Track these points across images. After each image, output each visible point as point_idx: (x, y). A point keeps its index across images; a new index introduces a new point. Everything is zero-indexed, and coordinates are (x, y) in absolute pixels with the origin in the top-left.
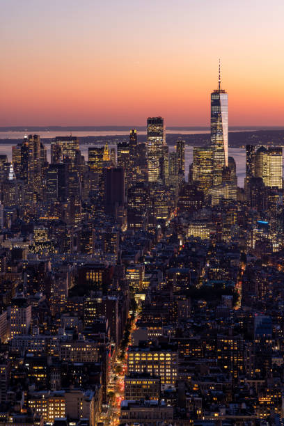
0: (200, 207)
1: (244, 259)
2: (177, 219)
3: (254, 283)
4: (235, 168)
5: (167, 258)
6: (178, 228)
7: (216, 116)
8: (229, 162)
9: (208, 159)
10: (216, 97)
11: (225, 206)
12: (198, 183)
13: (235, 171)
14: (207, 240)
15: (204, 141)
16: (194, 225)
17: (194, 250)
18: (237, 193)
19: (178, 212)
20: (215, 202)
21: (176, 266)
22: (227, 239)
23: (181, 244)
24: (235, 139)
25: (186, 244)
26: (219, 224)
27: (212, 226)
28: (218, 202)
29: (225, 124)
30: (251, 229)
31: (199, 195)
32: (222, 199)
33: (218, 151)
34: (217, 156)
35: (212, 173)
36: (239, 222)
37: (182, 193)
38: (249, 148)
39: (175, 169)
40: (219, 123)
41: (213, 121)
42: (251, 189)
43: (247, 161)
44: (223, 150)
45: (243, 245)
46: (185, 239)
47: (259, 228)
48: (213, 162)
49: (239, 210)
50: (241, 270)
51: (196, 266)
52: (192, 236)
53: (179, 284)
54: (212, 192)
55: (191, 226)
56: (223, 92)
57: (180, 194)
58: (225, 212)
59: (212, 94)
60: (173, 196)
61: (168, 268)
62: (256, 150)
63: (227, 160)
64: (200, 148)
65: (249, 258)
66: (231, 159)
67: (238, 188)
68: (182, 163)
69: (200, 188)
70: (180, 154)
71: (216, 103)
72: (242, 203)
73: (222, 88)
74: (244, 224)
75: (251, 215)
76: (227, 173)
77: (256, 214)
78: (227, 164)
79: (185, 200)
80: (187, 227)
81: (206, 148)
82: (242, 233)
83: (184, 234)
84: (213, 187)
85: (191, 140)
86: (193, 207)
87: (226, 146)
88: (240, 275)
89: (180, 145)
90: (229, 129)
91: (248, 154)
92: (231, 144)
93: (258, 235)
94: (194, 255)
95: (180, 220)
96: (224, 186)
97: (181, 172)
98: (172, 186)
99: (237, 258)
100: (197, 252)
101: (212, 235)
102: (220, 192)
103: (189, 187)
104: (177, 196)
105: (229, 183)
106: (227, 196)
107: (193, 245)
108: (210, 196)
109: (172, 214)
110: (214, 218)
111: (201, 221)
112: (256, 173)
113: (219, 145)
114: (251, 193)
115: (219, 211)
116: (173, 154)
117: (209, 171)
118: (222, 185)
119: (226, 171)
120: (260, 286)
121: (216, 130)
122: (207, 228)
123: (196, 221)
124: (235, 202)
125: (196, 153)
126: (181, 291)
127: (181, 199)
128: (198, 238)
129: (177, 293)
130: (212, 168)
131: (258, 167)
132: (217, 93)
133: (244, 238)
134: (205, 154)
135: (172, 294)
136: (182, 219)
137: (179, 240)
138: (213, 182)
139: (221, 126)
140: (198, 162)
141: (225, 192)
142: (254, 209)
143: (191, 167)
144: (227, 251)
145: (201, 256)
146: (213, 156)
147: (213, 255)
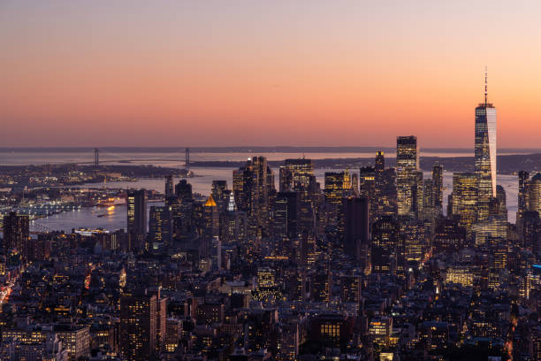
0: (461, 247)
1: (515, 311)
2: (433, 261)
3: (529, 342)
4: (505, 199)
5: (420, 309)
6: (434, 272)
7: (481, 135)
8: (497, 192)
9: (471, 189)
10: (481, 112)
11: (492, 245)
12: (458, 217)
13: (505, 204)
14: (469, 287)
15: (468, 166)
16: (454, 269)
17: (453, 299)
18: (507, 230)
19: (434, 252)
20: (479, 241)
21: (430, 319)
22: (495, 286)
23: (437, 292)
24: (505, 164)
25: (443, 292)
26: (484, 268)
27: (475, 270)
28: (483, 240)
29: (493, 145)
30: (524, 275)
31: (461, 232)
32: (489, 238)
33: (484, 178)
34: (483, 184)
35: (477, 205)
36: (509, 266)
37: (439, 229)
38: (523, 175)
39: (431, 201)
40: (485, 144)
41: (477, 142)
42: (525, 226)
43: (520, 191)
44: (489, 178)
45: (514, 294)
46: (443, 287)
47: (534, 274)
48: (477, 191)
49: (510, 251)
50: (512, 325)
51: (455, 320)
52: (451, 282)
53: (435, 341)
54: (476, 228)
55: (450, 270)
56: (491, 106)
57: (436, 230)
58: (493, 253)
59: (477, 108)
60: (428, 233)
61: (422, 322)
62: (531, 177)
63: (495, 189)
64: (462, 174)
65: (522, 311)
66: (500, 188)
67: (509, 225)
68: (439, 192)
69: (462, 223)
70: (437, 183)
71: (481, 119)
72: (514, 242)
73: (489, 102)
74: (516, 268)
75: (524, 257)
76: (495, 206)
77: (530, 256)
78: (495, 195)
79: (443, 238)
80: (445, 271)
81: (469, 175)
82: (514, 280)
83: (441, 280)
84: (476, 222)
85: (450, 164)
86: (452, 246)
87: (494, 172)
88: (510, 331)
89: (437, 171)
90: (497, 152)
91: (521, 183)
92: (500, 170)
93: (533, 283)
94: (454, 305)
95: (436, 263)
96: (491, 222)
97: (439, 203)
98: (426, 221)
99: (506, 310)
100: (457, 302)
101: (476, 282)
102: (485, 229)
103: (448, 222)
104: (433, 232)
105: (498, 218)
106: (495, 234)
107: (453, 293)
108: (474, 234)
109: (427, 255)
110: (478, 261)
111: (462, 264)
112: (531, 205)
113: (486, 171)
114: (525, 230)
115: (485, 252)
116: (428, 182)
117: (472, 202)
118: (488, 221)
119: (493, 203)
120: (535, 345)
121: (481, 152)
122: (470, 272)
123: (456, 263)
124: (504, 241)
125: (456, 180)
126: (437, 349)
127: (438, 237)
128: (459, 285)
129: (432, 352)
130: (476, 199)
131: (533, 198)
132: (482, 107)
133: (517, 286)
134: (468, 182)
135: (426, 353)
136: (439, 261)
137: (435, 287)
138: (477, 216)
139: (488, 147)
140: (458, 191)
141: (492, 229)
142: (528, 251)
143: (450, 197)
144: (495, 301)
145: (463, 308)
146: (477, 184)
147: (476, 306)
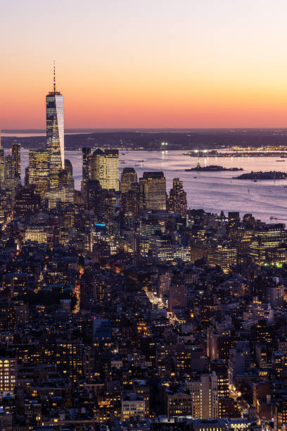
0: (37, 211)
1: (82, 262)
2: (14, 223)
3: (92, 286)
4: (72, 171)
5: (4, 263)
6: (15, 232)
7: (51, 118)
8: (65, 165)
9: (44, 162)
10: (51, 99)
11: (62, 209)
12: (34, 186)
13: (72, 174)
14: (43, 243)
15: (40, 144)
16: (31, 229)
17: (31, 254)
18: (74, 197)
19: (14, 216)
20: (52, 205)
21: (13, 271)
22: (65, 242)
23: (18, 248)
24: (72, 142)
25: (23, 249)
26: (56, 228)
27: (49, 229)
28: (55, 205)
29: (61, 127)
30: (88, 232)
31: (36, 199)
32: (59, 202)
33: (55, 154)
34: (53, 159)
35: (49, 176)
36: (76, 226)
37: (18, 197)
38: (86, 151)
39: (11, 172)
40: (54, 126)
41: (48, 123)
42: (88, 192)
43: (84, 164)
44: (59, 153)
45: (81, 248)
46: (23, 244)
47: (96, 231)
48: (49, 164)
49: (76, 213)
50: (79, 274)
51: (33, 271)
52: (29, 240)
53: (16, 289)
54: (49, 195)
55: (28, 230)
56: (59, 94)
57: (16, 198)
58: (62, 215)
59: (48, 96)
60: (9, 199)
61: (5, 273)
62: (92, 152)
63: (63, 163)
64: (36, 151)
65: (87, 261)
66: (67, 162)
67: (75, 191)
68: (18, 166)
69: (37, 192)
70: (16, 158)
71: (51, 105)
72: (79, 206)
73: (57, 90)
74: (81, 227)
75: (88, 218)
76: (64, 176)
77: (93, 217)
78: (63, 167)
79: (22, 203)
80: (24, 231)
81: (42, 151)
82: (80, 236)
83: (21, 238)
84: (49, 190)
85: (27, 143)
86: (29, 211)
87: (62, 149)
88: (78, 278)
89: (16, 148)
90: (65, 131)
91: (84, 157)
92: (67, 147)
93: (95, 238)
94: (32, 259)
95: (16, 225)
96: (61, 189)
97: (17, 175)
98: (8, 190)
99: (75, 262)
100: (34, 256)
101: (49, 239)
102: (56, 195)
103: (25, 191)
104: (13, 199)
105: (66, 186)
106: (64, 199)
107: (31, 249)
108: (47, 200)
109: (9, 219)
110: (51, 222)
111: (38, 225)
112: (93, 175)
113: (56, 148)
114: (88, 196)
115: (56, 214)
116: (8, 157)
117: (45, 174)
118: (59, 188)
119: (62, 174)
120: (98, 289)
121: (51, 132)
122: (44, 231)
123: (33, 225)
124: (71, 205)
125: (32, 155)
126: (18, 296)
127: (18, 203)
128: (35, 242)
129: (14, 299)
130: (48, 171)
131: (94, 170)
132: (52, 95)
133: (82, 241)
134: (41, 157)
135: (9, 300)
136: (19, 223)
137: (16, 244)
138: (49, 185)
139: (57, 128)
140: (34, 165)
141: (62, 195)
142: (92, 212)
143: (27, 170)
144: (65, 254)
145: (39, 261)
146: (49, 158)
147: (50, 259)
